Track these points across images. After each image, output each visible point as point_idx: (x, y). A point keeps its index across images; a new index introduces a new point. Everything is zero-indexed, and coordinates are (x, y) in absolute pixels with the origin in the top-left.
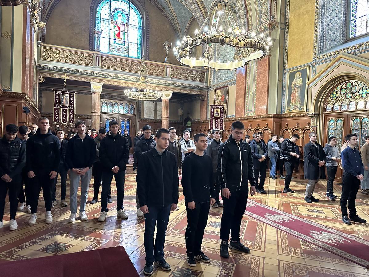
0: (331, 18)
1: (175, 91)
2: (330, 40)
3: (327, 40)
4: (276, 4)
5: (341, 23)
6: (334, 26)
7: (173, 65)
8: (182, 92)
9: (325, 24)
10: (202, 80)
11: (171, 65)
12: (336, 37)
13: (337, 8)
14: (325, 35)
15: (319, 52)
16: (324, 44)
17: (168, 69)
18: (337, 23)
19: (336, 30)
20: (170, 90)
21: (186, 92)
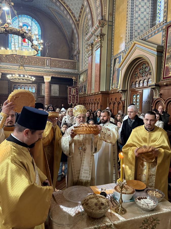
0: (139, 12)
1: (54, 76)
2: (139, 31)
3: (136, 31)
4: (106, 7)
5: (149, 17)
6: (142, 19)
7: (51, 58)
8: (59, 76)
9: (134, 18)
10: (74, 68)
11: (50, 58)
12: (145, 28)
13: (146, 4)
14: (134, 27)
15: (128, 41)
16: (133, 34)
17: (48, 61)
18: (145, 16)
19: (145, 22)
20: (50, 75)
21: (62, 77)
